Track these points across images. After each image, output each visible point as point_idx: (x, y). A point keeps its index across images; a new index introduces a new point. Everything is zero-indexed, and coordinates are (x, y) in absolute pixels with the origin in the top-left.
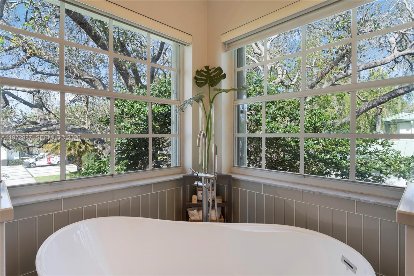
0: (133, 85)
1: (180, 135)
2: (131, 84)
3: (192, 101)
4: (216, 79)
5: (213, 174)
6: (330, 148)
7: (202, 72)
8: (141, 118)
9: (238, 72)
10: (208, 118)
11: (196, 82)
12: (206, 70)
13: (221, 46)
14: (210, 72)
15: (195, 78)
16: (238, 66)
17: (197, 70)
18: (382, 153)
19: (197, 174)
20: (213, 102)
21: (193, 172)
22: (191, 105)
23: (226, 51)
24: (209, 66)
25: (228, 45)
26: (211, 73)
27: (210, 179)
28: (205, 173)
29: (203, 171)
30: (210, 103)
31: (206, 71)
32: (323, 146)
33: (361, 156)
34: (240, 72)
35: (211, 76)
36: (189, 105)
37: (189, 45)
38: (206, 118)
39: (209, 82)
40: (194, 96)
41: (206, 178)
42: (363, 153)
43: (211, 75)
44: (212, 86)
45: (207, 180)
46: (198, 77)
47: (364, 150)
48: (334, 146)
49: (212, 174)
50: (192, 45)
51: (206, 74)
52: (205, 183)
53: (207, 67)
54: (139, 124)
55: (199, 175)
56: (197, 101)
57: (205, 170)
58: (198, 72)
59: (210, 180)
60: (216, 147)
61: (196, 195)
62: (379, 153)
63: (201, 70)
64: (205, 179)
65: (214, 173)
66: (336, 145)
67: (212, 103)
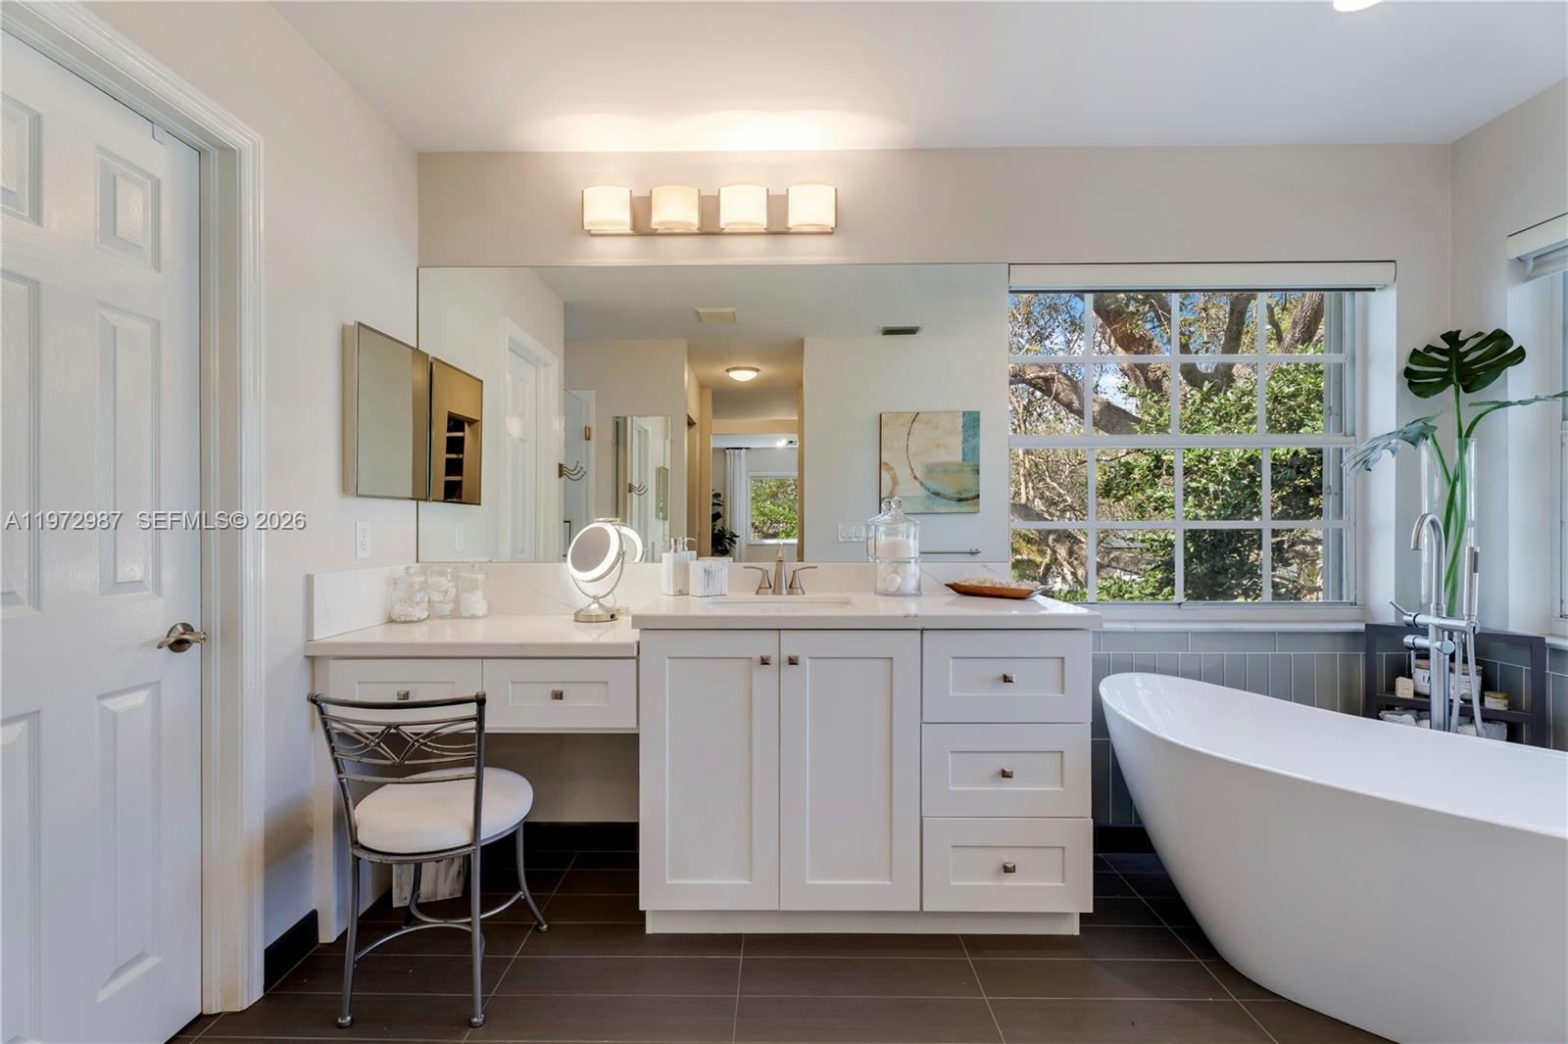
0: (1163, 377)
1: (1355, 523)
2: (1159, 373)
3: (1397, 443)
4: (1486, 368)
5: (1466, 618)
7: (1433, 354)
8: (1217, 476)
10: (1454, 480)
11: (1411, 384)
12: (1446, 346)
13: (1505, 269)
14: (1462, 350)
15: (1408, 373)
17: (1415, 350)
19: (1412, 619)
20: (1473, 434)
21: (1399, 612)
22: (1393, 453)
23: (1529, 279)
24: (1459, 332)
25: (1533, 263)
26: (1468, 354)
27: (1456, 630)
28: (1438, 615)
29: (1432, 611)
30: (1460, 436)
31: (1448, 347)
35: (1465, 360)
36: (1387, 453)
37: (1383, 288)
38: (1445, 477)
39: (1458, 380)
40: (1403, 426)
41: (1441, 629)
43: (1467, 359)
44: (1467, 390)
45: (1446, 633)
46: (1416, 368)
49: (1463, 620)
50: (1395, 285)
51: (1445, 359)
52: (1438, 640)
53: (1451, 337)
54: (1207, 493)
55: (1417, 620)
56: (1411, 442)
57: (1438, 609)
58: (1417, 355)
59: (1455, 634)
60: (1476, 553)
61: (1410, 676)
63: (1429, 348)
64: (1437, 633)
65: (1470, 616)
67: (1468, 435)
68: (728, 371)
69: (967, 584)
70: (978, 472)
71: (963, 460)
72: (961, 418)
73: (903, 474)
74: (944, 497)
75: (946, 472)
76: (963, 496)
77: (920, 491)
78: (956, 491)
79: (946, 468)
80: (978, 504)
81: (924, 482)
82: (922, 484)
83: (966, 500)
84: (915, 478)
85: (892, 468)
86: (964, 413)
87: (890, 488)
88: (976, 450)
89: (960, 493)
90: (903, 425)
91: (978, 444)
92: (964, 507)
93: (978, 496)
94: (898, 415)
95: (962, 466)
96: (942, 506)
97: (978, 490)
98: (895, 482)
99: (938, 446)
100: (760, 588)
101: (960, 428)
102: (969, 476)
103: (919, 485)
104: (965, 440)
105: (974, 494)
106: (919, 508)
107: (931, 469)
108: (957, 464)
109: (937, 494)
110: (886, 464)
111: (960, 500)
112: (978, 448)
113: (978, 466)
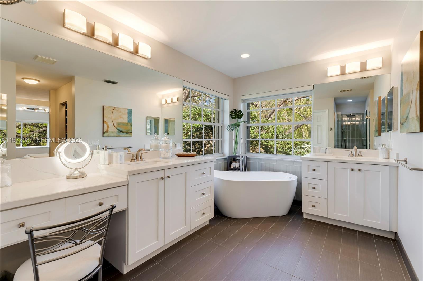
1: (223, 139)
4: (240, 116)
6: (284, 146)
7: (233, 112)
9: (247, 112)
13: (241, 101)
16: (248, 109)
18: (308, 148)
23: (243, 103)
24: (235, 109)
25: (244, 101)
26: (237, 113)
32: (281, 145)
33: (299, 150)
34: (248, 112)
37: (227, 100)
39: (237, 117)
40: (230, 124)
42: (300, 148)
43: (237, 114)
46: (231, 114)
47: (300, 147)
48: (286, 145)
51: (235, 113)
58: (231, 112)
61: (232, 165)
62: (307, 148)
64: (241, 157)
66: (287, 144)
68: (23, 79)
69: (180, 154)
70: (132, 125)
71: (128, 122)
72: (127, 111)
73: (110, 125)
74: (123, 132)
75: (123, 125)
76: (128, 132)
77: (116, 130)
78: (126, 130)
79: (123, 124)
80: (132, 134)
81: (117, 127)
82: (116, 128)
83: (129, 133)
84: (114, 126)
85: (107, 123)
86: (128, 109)
87: (106, 129)
88: (131, 120)
89: (127, 131)
90: (110, 110)
91: (132, 118)
92: (128, 135)
93: (132, 132)
94: (109, 107)
95: (128, 124)
96: (122, 134)
97: (132, 131)
98: (108, 127)
99: (121, 117)
100: (132, 160)
101: (127, 113)
102: (129, 126)
103: (115, 128)
104: (128, 117)
105: (131, 132)
106: (116, 135)
107: (119, 124)
108: (126, 123)
109: (121, 131)
110: (105, 121)
111: (127, 133)
112: (132, 119)
113: (132, 124)
